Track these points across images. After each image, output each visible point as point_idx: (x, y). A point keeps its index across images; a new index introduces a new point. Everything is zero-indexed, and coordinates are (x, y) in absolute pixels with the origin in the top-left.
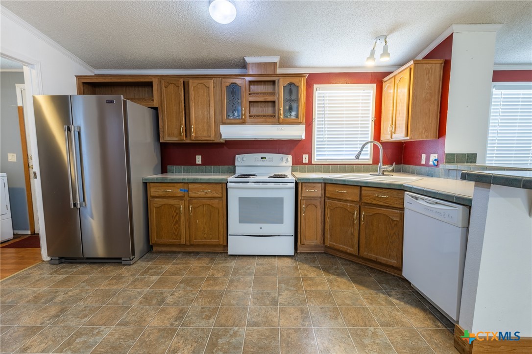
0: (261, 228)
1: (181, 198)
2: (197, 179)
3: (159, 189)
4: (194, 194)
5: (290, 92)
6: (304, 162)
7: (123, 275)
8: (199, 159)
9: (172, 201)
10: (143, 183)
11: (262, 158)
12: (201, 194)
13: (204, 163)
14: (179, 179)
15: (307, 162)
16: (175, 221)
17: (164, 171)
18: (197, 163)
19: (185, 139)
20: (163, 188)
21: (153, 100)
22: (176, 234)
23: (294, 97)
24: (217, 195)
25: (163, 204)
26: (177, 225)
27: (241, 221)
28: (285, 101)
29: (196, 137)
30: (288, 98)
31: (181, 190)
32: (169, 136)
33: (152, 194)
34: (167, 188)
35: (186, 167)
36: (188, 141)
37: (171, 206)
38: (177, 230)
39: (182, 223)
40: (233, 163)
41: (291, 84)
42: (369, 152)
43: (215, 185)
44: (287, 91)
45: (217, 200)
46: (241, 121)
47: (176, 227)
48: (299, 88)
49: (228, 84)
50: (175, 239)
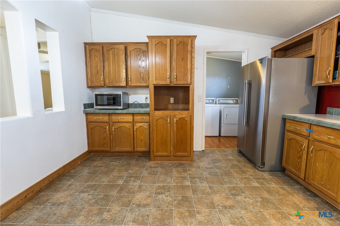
1: (306, 137)
3: (291, 125)
4: (317, 136)
7: (247, 173)
9: (299, 138)
10: (282, 118)
12: (324, 138)
14: (305, 119)
16: (299, 156)
19: (331, 81)
20: (294, 125)
22: (299, 167)
25: (292, 138)
26: (300, 160)
31: (307, 130)
32: (319, 79)
33: (288, 128)
34: (297, 125)
37: (298, 142)
38: (300, 164)
39: (303, 160)
47: (299, 161)
50: (297, 171)
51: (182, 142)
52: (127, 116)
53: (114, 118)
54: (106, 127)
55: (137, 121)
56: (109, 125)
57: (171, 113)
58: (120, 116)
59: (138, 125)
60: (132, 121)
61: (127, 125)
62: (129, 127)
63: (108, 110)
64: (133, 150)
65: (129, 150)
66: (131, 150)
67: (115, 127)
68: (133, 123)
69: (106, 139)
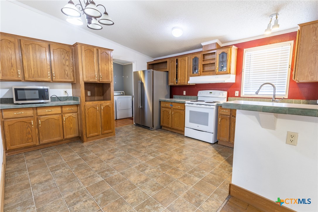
0: (198, 126)
1: (170, 108)
2: (175, 101)
4: (175, 107)
5: (223, 57)
6: (236, 95)
8: (185, 93)
9: (167, 109)
10: (159, 101)
11: (210, 93)
12: (177, 107)
13: (187, 95)
14: (170, 101)
15: (238, 95)
16: (168, 118)
17: (171, 97)
18: (184, 94)
19: (176, 84)
21: (167, 68)
22: (168, 123)
23: (224, 59)
24: (182, 109)
25: (165, 110)
27: (190, 122)
28: (220, 62)
29: (180, 83)
30: (221, 60)
31: (170, 105)
32: (171, 83)
33: (162, 106)
35: (180, 96)
36: (177, 85)
37: (167, 111)
39: (170, 119)
40: (196, 94)
41: (223, 53)
42: (285, 90)
43: (181, 104)
44: (221, 57)
45: (182, 111)
46: (198, 74)
47: (168, 120)
48: (228, 54)
49: (193, 58)
50: (168, 125)
51: (108, 123)
52: (55, 108)
53: (40, 112)
54: (30, 122)
55: (65, 112)
56: (34, 119)
57: (98, 103)
58: (48, 109)
59: (67, 115)
60: (60, 113)
61: (55, 117)
62: (58, 118)
63: (34, 105)
64: (62, 138)
65: (58, 139)
66: (60, 139)
67: (42, 120)
68: (62, 114)
69: (30, 133)
